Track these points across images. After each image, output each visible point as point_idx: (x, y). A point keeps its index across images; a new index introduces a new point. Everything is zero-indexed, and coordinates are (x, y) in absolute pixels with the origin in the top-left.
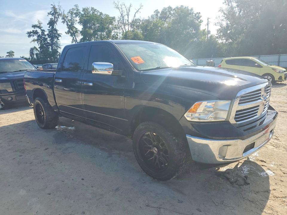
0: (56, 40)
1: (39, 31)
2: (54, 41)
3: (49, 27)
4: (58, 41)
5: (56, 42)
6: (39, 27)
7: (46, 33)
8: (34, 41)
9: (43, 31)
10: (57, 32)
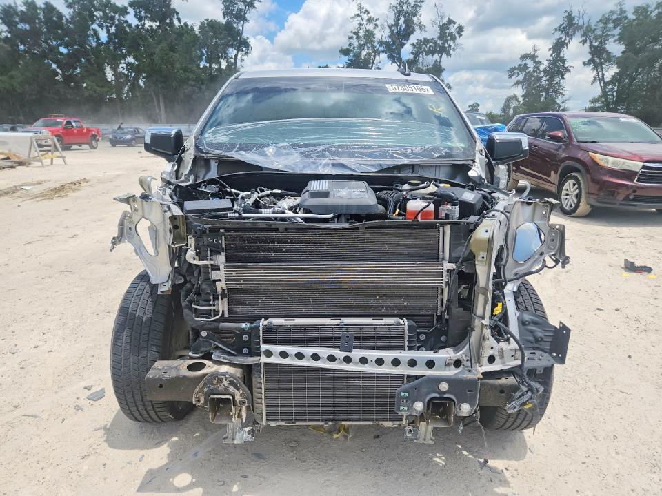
0: (557, 79)
1: (531, 64)
3: (551, 56)
5: (557, 83)
7: (542, 68)
8: (518, 83)
10: (564, 63)
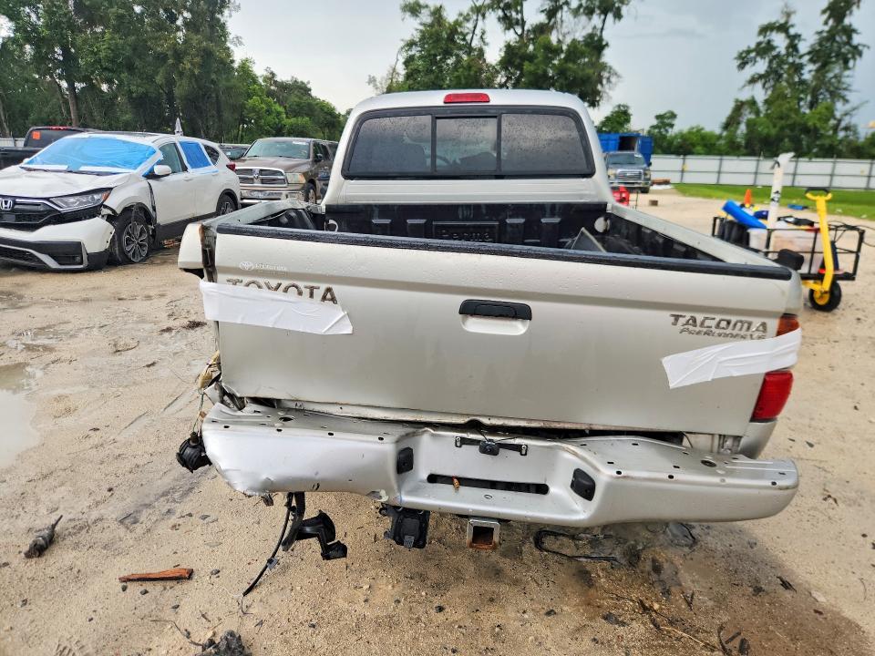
2: (831, 75)
4: (847, 73)
6: (783, 28)
9: (793, 41)
